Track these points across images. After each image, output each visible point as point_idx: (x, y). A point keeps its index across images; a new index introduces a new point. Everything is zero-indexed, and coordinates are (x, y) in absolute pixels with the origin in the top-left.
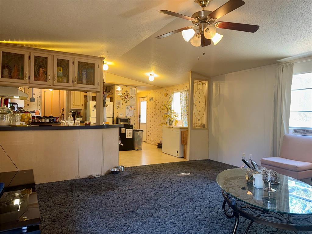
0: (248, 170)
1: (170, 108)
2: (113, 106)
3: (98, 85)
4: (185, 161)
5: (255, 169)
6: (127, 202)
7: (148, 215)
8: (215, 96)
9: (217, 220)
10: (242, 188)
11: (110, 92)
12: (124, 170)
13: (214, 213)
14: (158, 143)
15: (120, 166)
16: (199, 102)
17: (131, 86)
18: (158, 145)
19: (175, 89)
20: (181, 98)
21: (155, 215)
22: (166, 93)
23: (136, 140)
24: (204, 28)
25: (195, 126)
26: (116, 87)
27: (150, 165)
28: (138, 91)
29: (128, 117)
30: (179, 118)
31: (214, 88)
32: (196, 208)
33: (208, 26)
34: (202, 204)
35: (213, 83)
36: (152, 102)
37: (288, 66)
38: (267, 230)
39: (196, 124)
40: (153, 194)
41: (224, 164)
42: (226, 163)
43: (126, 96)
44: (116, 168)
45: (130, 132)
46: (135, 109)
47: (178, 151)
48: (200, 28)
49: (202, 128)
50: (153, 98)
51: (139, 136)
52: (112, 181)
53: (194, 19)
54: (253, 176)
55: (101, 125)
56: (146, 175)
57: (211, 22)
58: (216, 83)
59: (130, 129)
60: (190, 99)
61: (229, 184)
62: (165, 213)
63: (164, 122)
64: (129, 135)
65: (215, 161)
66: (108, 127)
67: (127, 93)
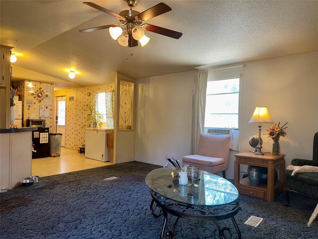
0: (174, 168)
1: (94, 109)
2: (23, 105)
3: (3, 79)
4: (110, 165)
5: (179, 167)
6: (44, 216)
7: (71, 228)
8: (141, 97)
9: (145, 221)
10: (168, 187)
11: (19, 88)
12: (39, 180)
13: (142, 215)
14: (79, 148)
15: (34, 177)
16: (126, 103)
17: (46, 83)
18: (80, 149)
19: (99, 88)
20: (106, 99)
21: (80, 227)
22: (89, 93)
23: (53, 145)
24: (132, 28)
25: (122, 128)
26: (27, 82)
27: (71, 173)
28: (55, 89)
29: (42, 119)
30: (104, 120)
31: (140, 90)
32: (124, 213)
33: (136, 27)
34: (130, 207)
35: (138, 86)
36: (73, 102)
37: (204, 73)
38: (190, 223)
39: (123, 126)
40: (76, 204)
41: (149, 164)
42: (151, 164)
43: (40, 94)
44: (28, 179)
45: (45, 136)
46: (51, 110)
47: (103, 155)
48: (127, 27)
49: (129, 129)
50: (73, 97)
51: (57, 140)
52: (24, 194)
53: (122, 17)
54: (178, 174)
55: (7, 128)
56: (67, 184)
57: (139, 23)
58: (142, 85)
59: (45, 133)
60: (116, 100)
61: (156, 184)
62: (91, 223)
63: (87, 124)
64: (43, 139)
65: (141, 162)
66: (16, 130)
67: (41, 90)
